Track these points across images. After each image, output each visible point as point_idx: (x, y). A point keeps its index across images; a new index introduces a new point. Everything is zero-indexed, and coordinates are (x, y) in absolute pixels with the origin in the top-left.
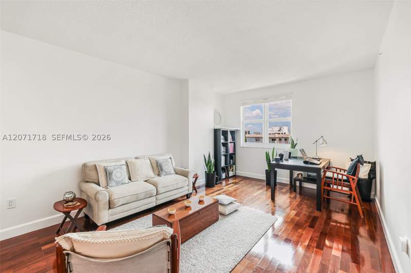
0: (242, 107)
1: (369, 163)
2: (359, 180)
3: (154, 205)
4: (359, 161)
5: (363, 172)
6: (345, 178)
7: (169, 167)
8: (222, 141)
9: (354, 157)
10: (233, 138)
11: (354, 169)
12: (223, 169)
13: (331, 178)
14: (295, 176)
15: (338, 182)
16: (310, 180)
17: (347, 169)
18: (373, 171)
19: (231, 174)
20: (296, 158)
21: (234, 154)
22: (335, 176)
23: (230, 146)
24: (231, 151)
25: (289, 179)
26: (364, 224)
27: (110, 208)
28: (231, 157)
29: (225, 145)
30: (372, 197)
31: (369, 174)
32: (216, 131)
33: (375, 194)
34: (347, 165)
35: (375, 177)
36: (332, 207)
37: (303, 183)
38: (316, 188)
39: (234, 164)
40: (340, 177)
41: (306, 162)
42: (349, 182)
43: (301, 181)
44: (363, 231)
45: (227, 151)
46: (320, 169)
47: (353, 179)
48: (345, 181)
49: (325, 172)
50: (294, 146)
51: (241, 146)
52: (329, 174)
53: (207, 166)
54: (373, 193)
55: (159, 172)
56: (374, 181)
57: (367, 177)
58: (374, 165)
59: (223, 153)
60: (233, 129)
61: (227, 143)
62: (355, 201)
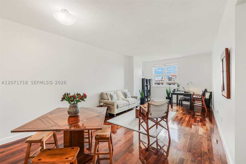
0: (153, 68)
1: (209, 92)
2: (205, 99)
3: (128, 109)
4: (206, 91)
5: (207, 96)
6: (200, 97)
7: (129, 95)
8: (146, 84)
9: (204, 90)
10: (150, 83)
11: (204, 94)
12: (146, 97)
13: (195, 98)
14: (179, 99)
15: (198, 99)
16: (185, 100)
17: (201, 94)
18: (211, 96)
19: (149, 99)
20: (179, 91)
21: (150, 90)
22: (197, 97)
23: (149, 86)
24: (149, 89)
25: (176, 101)
26: (207, 117)
27: (117, 108)
28: (149, 91)
29: (147, 86)
30: (210, 106)
31: (209, 97)
32: (143, 79)
33: (212, 105)
34: (201, 93)
35: (212, 98)
36: (195, 110)
37: (182, 101)
38: (189, 104)
39: (150, 95)
40: (199, 97)
41: (185, 92)
42: (202, 99)
43: (181, 101)
44: (207, 119)
45: (147, 89)
46: (191, 94)
47: (203, 98)
48: (200, 99)
49: (193, 96)
50: (178, 86)
51: (153, 86)
52: (194, 96)
53: (141, 95)
54: (211, 105)
55: (126, 97)
56: (211, 99)
57: (208, 98)
58: (211, 93)
59: (146, 90)
60: (149, 78)
61: (147, 85)
62: (204, 106)
